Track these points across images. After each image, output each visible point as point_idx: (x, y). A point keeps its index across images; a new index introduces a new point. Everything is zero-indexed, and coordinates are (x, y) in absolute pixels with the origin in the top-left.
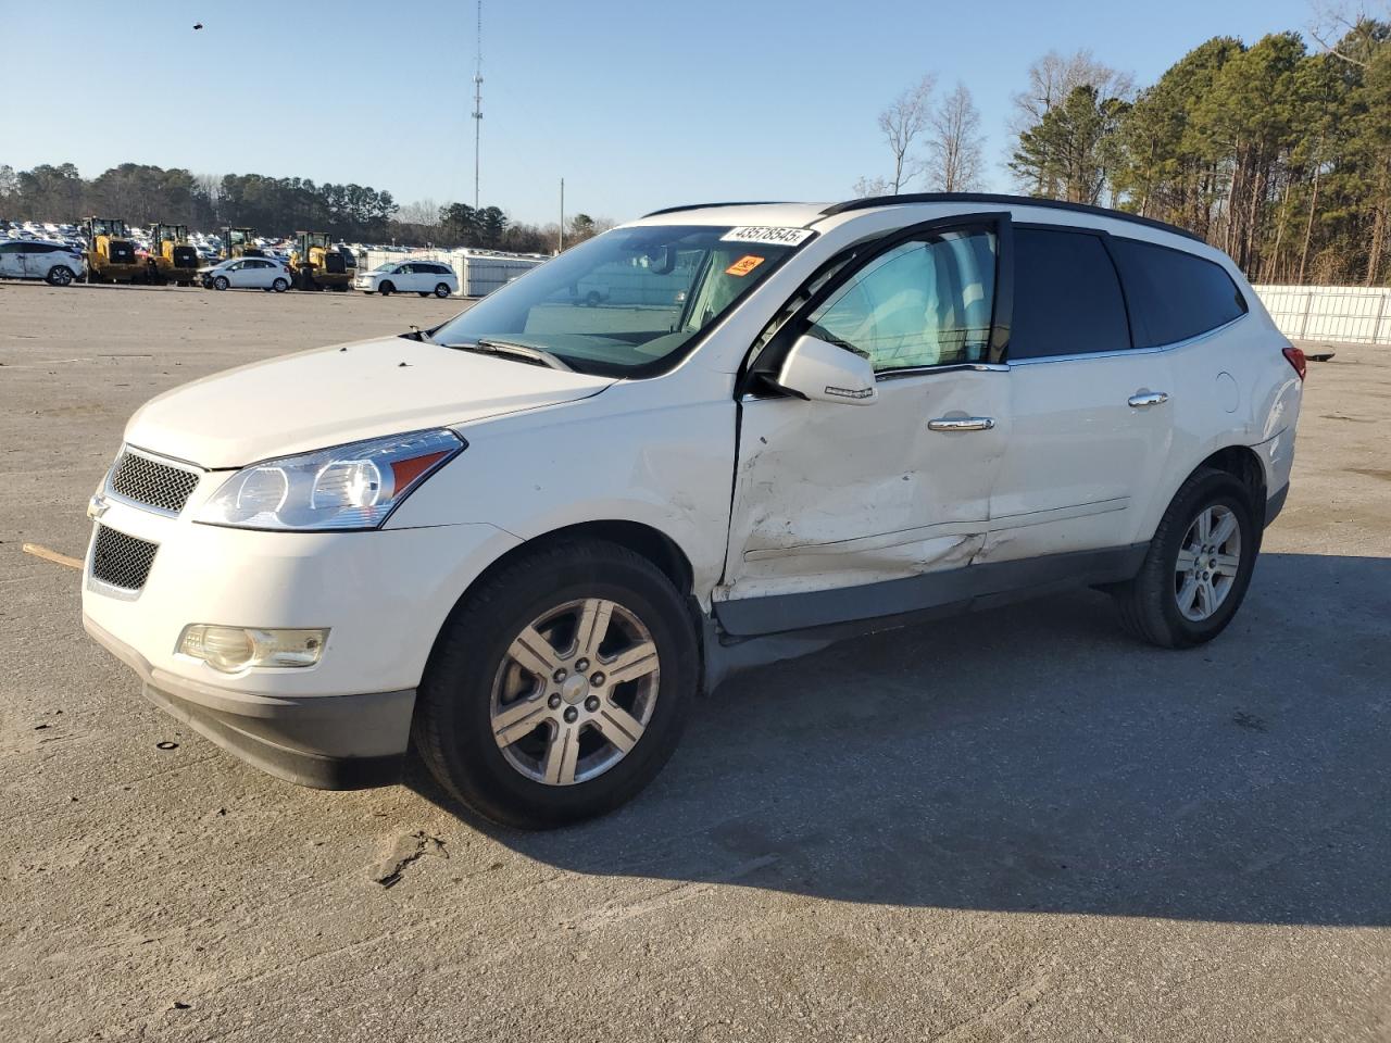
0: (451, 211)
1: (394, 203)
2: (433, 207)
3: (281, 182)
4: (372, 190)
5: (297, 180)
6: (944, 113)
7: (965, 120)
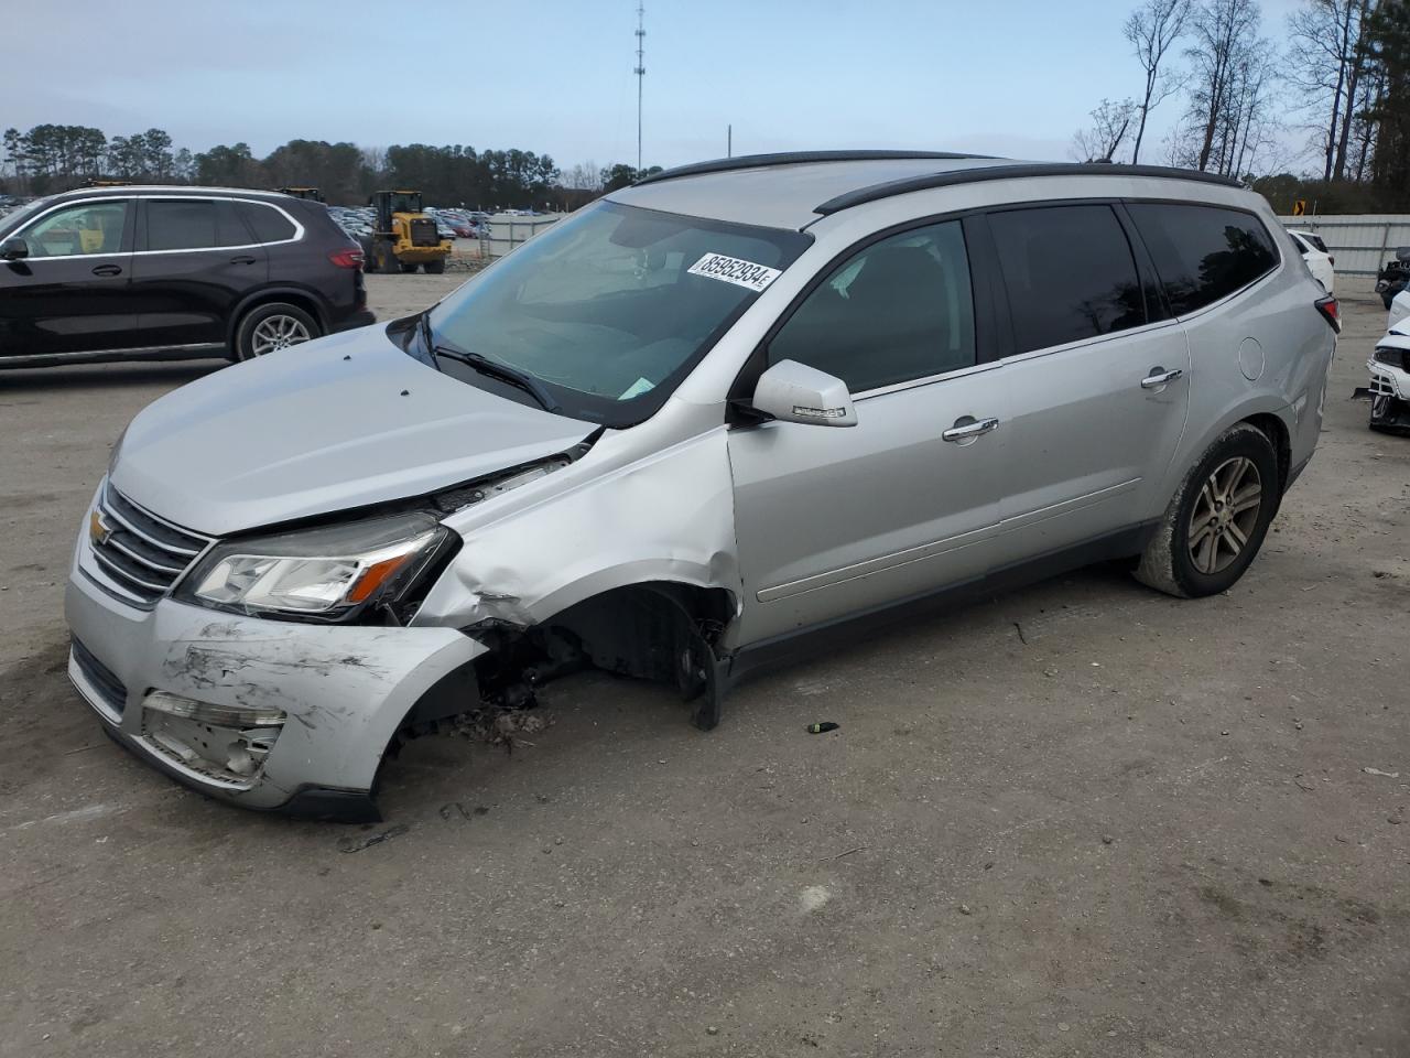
0: (612, 173)
1: (555, 168)
2: (594, 168)
3: (444, 149)
4: (532, 155)
5: (458, 147)
6: (1211, 11)
7: (1239, 19)
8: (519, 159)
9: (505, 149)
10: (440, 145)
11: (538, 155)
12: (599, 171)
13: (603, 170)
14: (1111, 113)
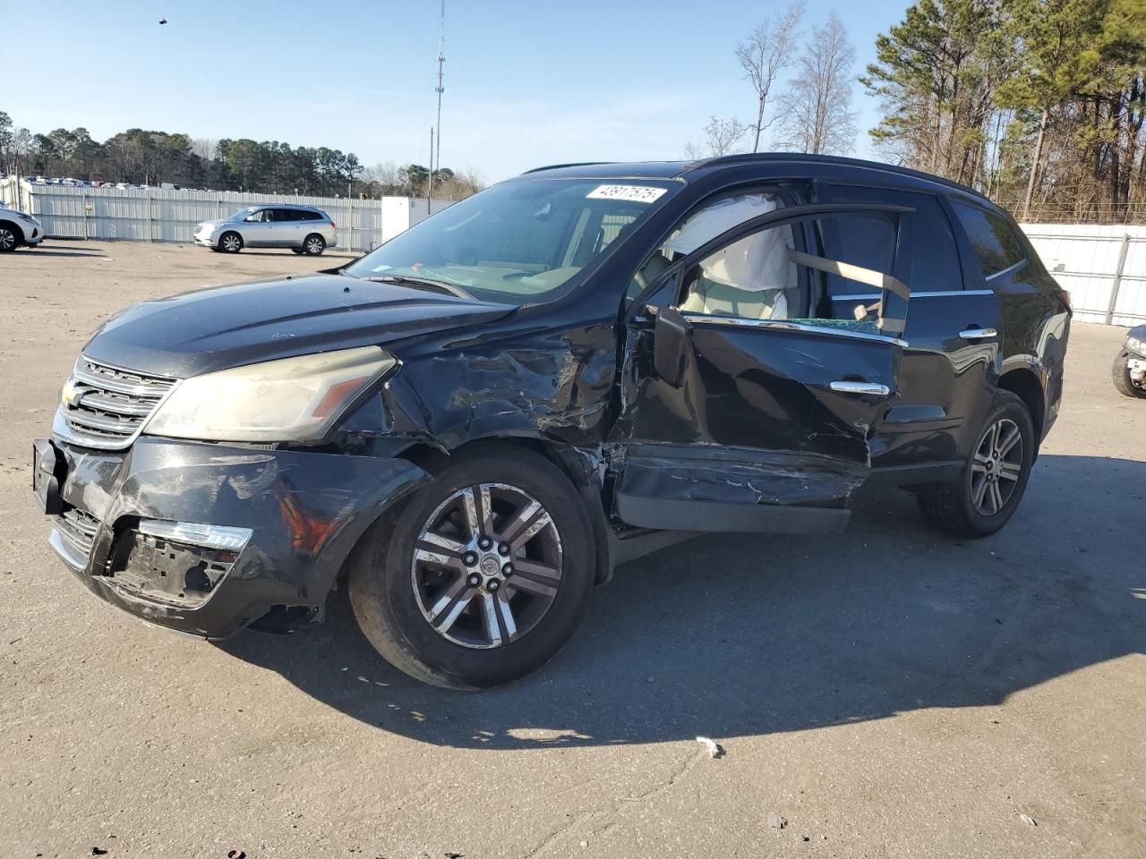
0: (409, 172)
1: (359, 165)
2: (393, 168)
4: (340, 153)
6: (813, 48)
7: (836, 57)
8: (329, 156)
9: (316, 147)
11: (345, 153)
12: (398, 170)
13: (400, 169)
14: (720, 129)
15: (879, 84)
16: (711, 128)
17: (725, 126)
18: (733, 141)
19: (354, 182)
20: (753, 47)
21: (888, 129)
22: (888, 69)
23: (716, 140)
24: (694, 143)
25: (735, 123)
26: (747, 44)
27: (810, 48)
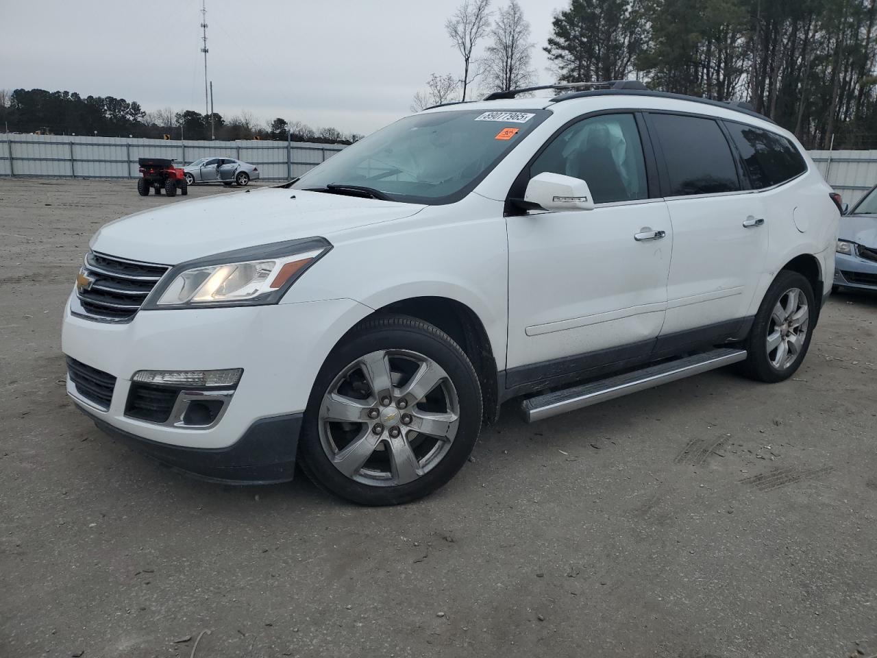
0: (184, 116)
1: (142, 111)
2: (171, 113)
3: (56, 93)
4: (125, 101)
5: (66, 93)
6: (500, 24)
7: (517, 30)
8: (114, 103)
9: (103, 96)
10: (52, 90)
11: (129, 101)
12: (175, 114)
13: (177, 114)
14: (439, 83)
15: (556, 52)
16: (431, 83)
17: (442, 81)
18: (449, 92)
19: (137, 123)
20: (458, 22)
21: (564, 83)
22: (561, 40)
23: (436, 91)
24: (422, 95)
25: (450, 79)
26: (454, 20)
27: (498, 24)
